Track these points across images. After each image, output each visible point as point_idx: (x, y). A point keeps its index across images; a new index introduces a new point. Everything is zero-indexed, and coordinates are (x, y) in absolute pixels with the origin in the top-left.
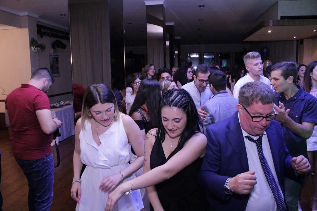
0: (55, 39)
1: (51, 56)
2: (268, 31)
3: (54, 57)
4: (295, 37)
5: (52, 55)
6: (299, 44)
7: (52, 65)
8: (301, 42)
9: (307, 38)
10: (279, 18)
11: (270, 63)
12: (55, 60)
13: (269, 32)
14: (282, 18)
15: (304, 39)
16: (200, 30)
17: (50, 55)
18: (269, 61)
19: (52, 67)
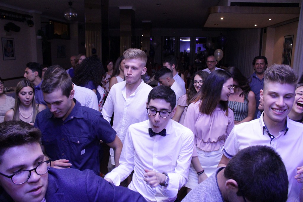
0: (6, 22)
2: (220, 18)
3: (8, 40)
4: (256, 25)
5: (4, 38)
6: (263, 32)
8: (264, 30)
9: (269, 27)
10: (229, 5)
11: (221, 52)
12: (9, 42)
13: (222, 19)
14: (233, 4)
15: (267, 27)
17: (2, 38)
18: (220, 50)
19: (5, 50)
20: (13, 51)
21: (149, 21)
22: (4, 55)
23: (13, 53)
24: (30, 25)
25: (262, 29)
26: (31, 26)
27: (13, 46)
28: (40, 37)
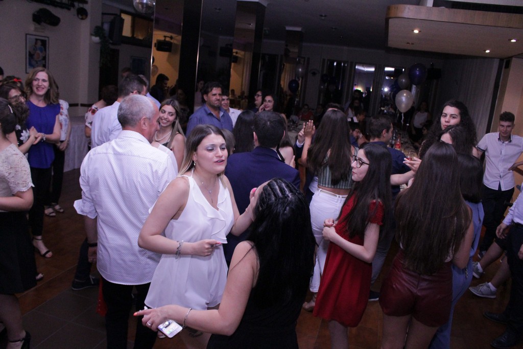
0: (37, 6)
1: (28, 36)
3: (37, 40)
4: (488, 51)
5: (32, 35)
6: (504, 66)
7: (30, 52)
8: (505, 62)
9: (516, 56)
11: (409, 96)
12: (39, 43)
13: (416, 31)
15: (512, 57)
16: (323, 18)
17: (26, 34)
18: (408, 92)
19: (31, 56)
20: (44, 58)
21: (299, 29)
22: (28, 64)
23: (45, 62)
24: (80, 17)
25: (501, 60)
26: (82, 19)
27: (45, 50)
28: (96, 39)
